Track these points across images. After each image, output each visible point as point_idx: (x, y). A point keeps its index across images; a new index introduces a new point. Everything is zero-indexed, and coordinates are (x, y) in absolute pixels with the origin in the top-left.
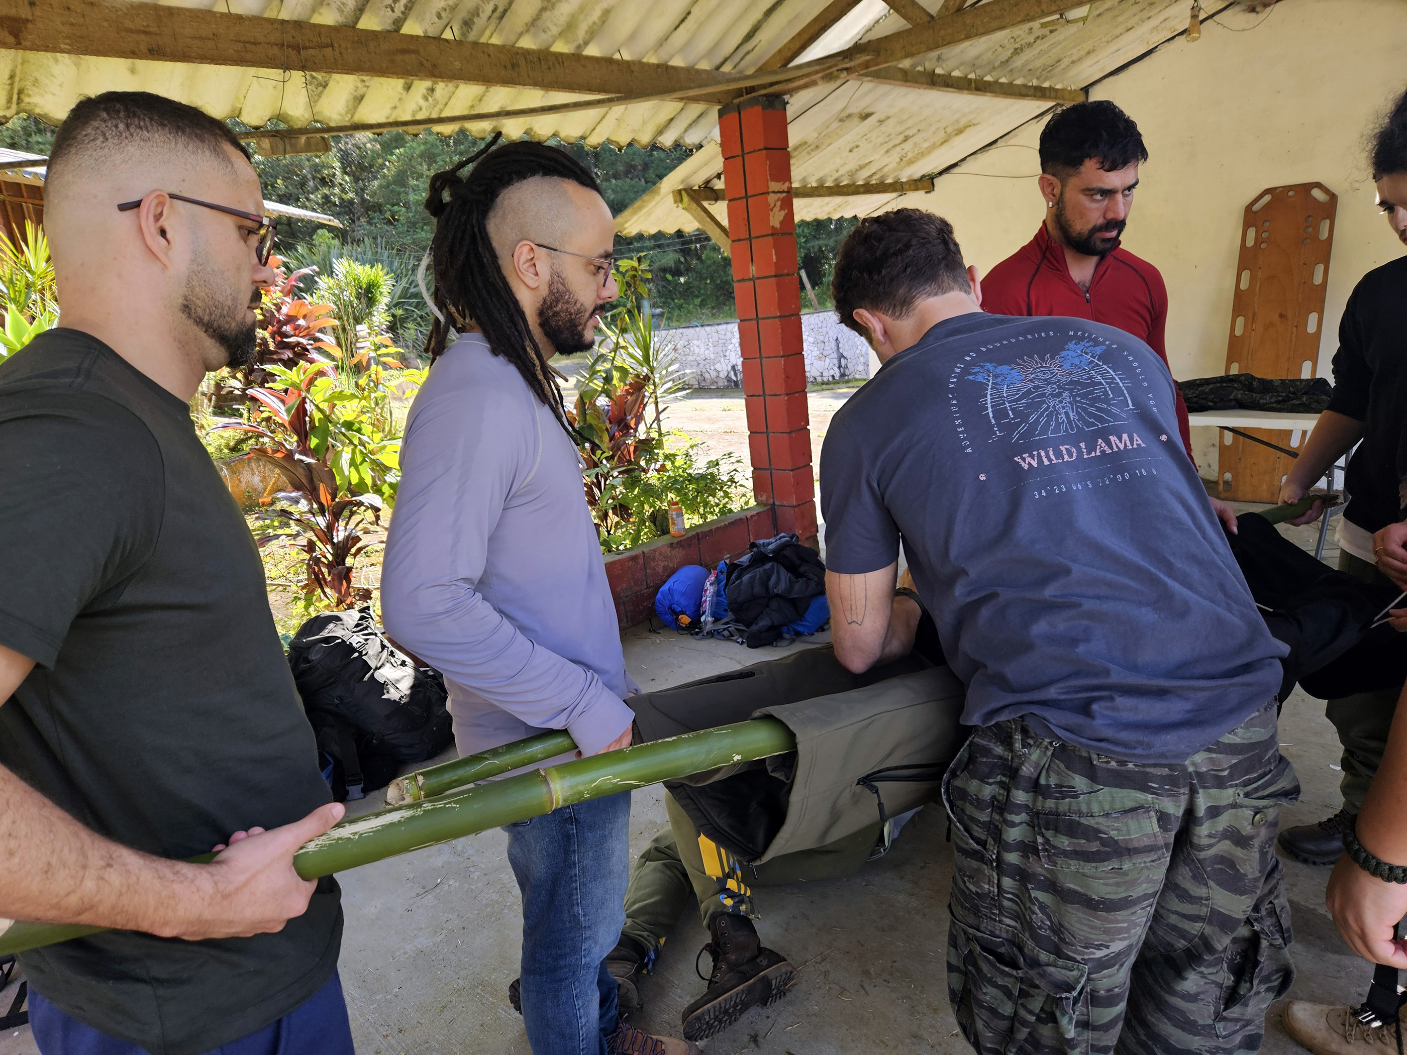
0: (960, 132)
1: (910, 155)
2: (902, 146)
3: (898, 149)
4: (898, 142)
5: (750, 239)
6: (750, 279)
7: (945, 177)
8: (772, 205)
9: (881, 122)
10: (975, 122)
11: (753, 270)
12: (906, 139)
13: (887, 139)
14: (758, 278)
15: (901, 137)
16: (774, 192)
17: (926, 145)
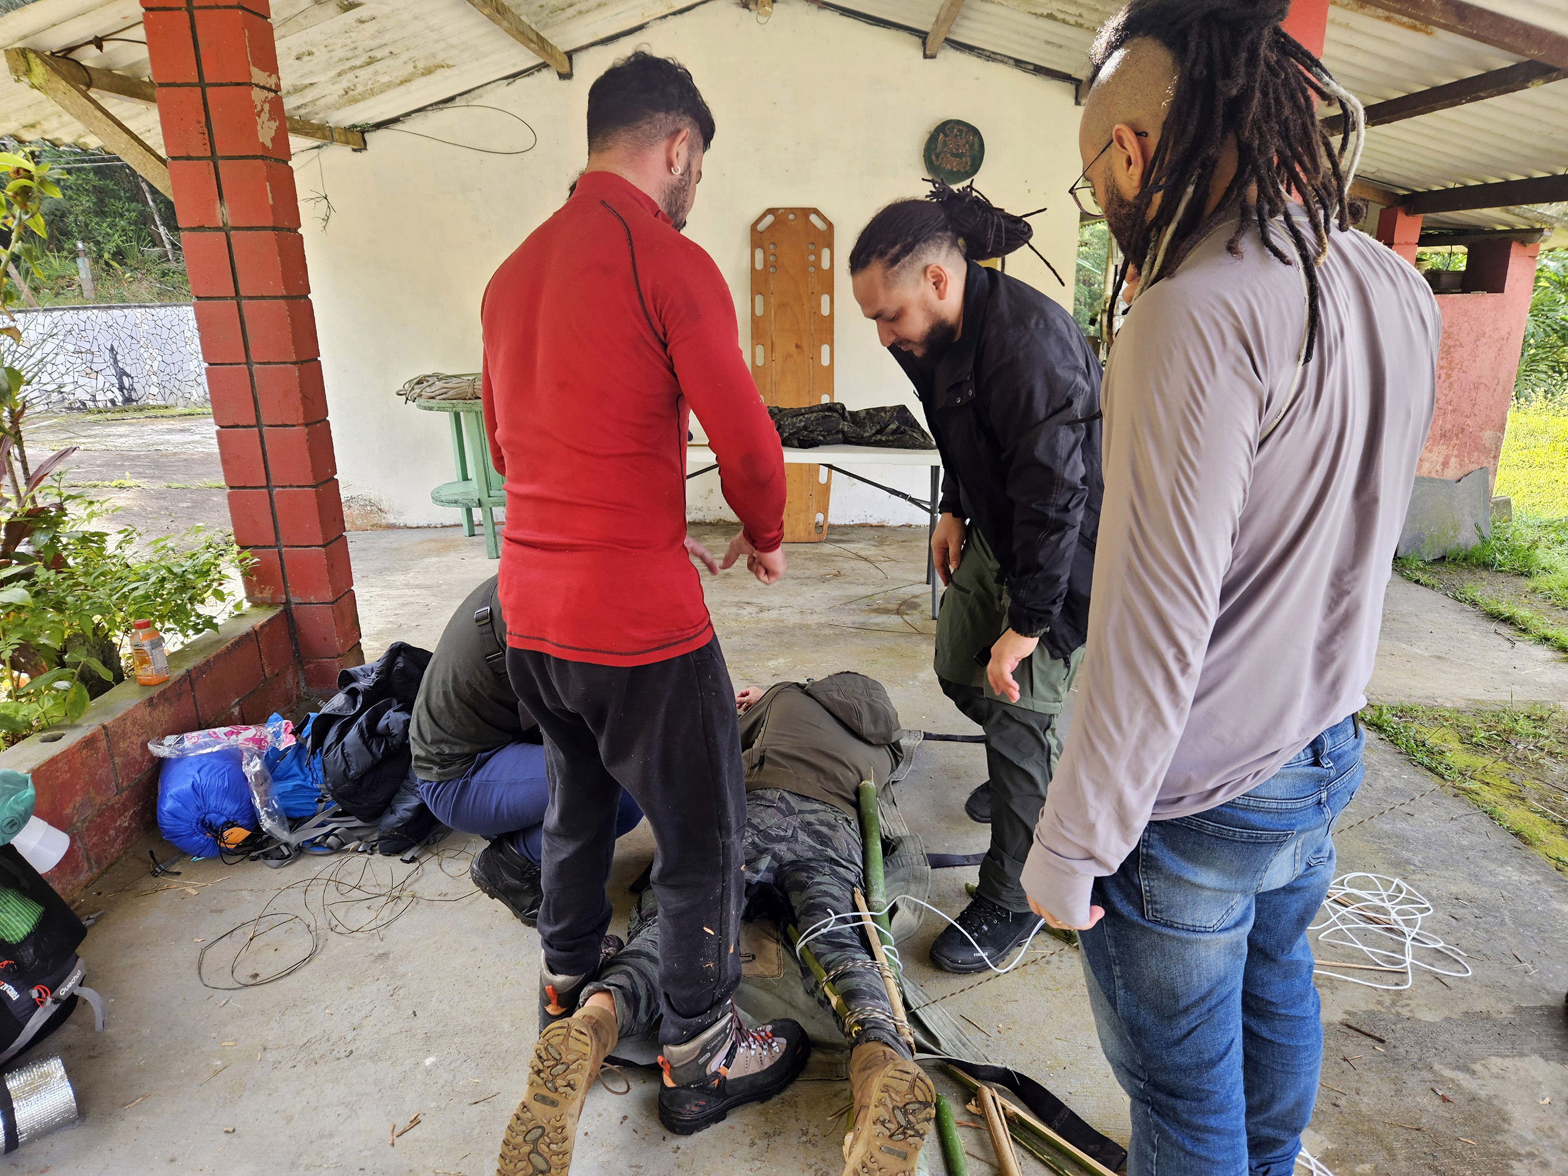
0: (428, 72)
1: (360, 89)
2: (358, 72)
3: (350, 76)
4: (358, 62)
5: (213, 158)
6: (218, 229)
7: (382, 133)
8: (259, 108)
9: (362, 22)
10: (450, 63)
11: (223, 214)
12: (371, 61)
13: (350, 54)
14: (235, 228)
15: (364, 58)
16: (257, 85)
17: (385, 79)
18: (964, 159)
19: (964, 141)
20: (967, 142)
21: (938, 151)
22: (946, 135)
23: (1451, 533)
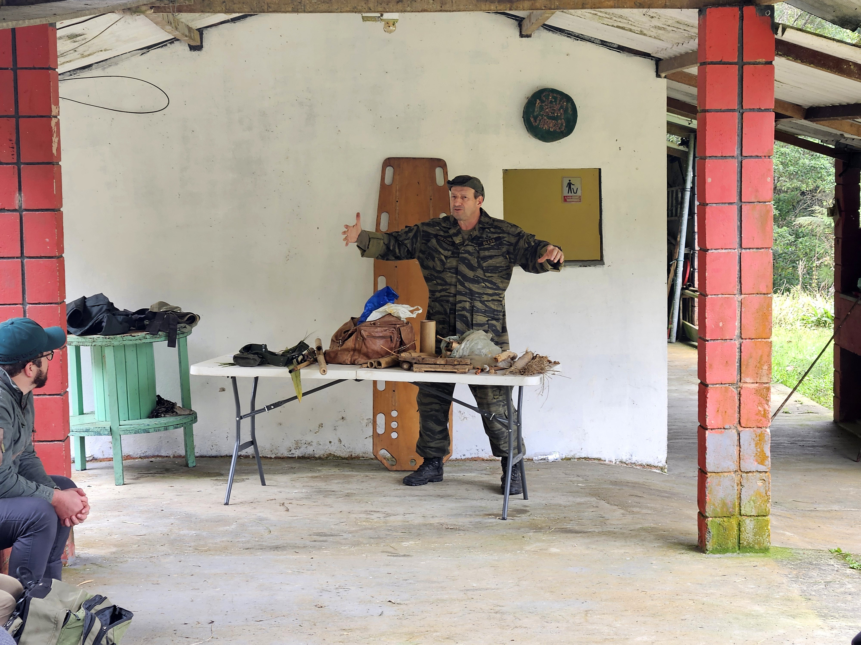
5: (18, 163)
11: (19, 200)
14: (26, 210)
16: (54, 116)
18: (559, 121)
19: (558, 106)
20: (562, 107)
21: (535, 114)
22: (542, 101)
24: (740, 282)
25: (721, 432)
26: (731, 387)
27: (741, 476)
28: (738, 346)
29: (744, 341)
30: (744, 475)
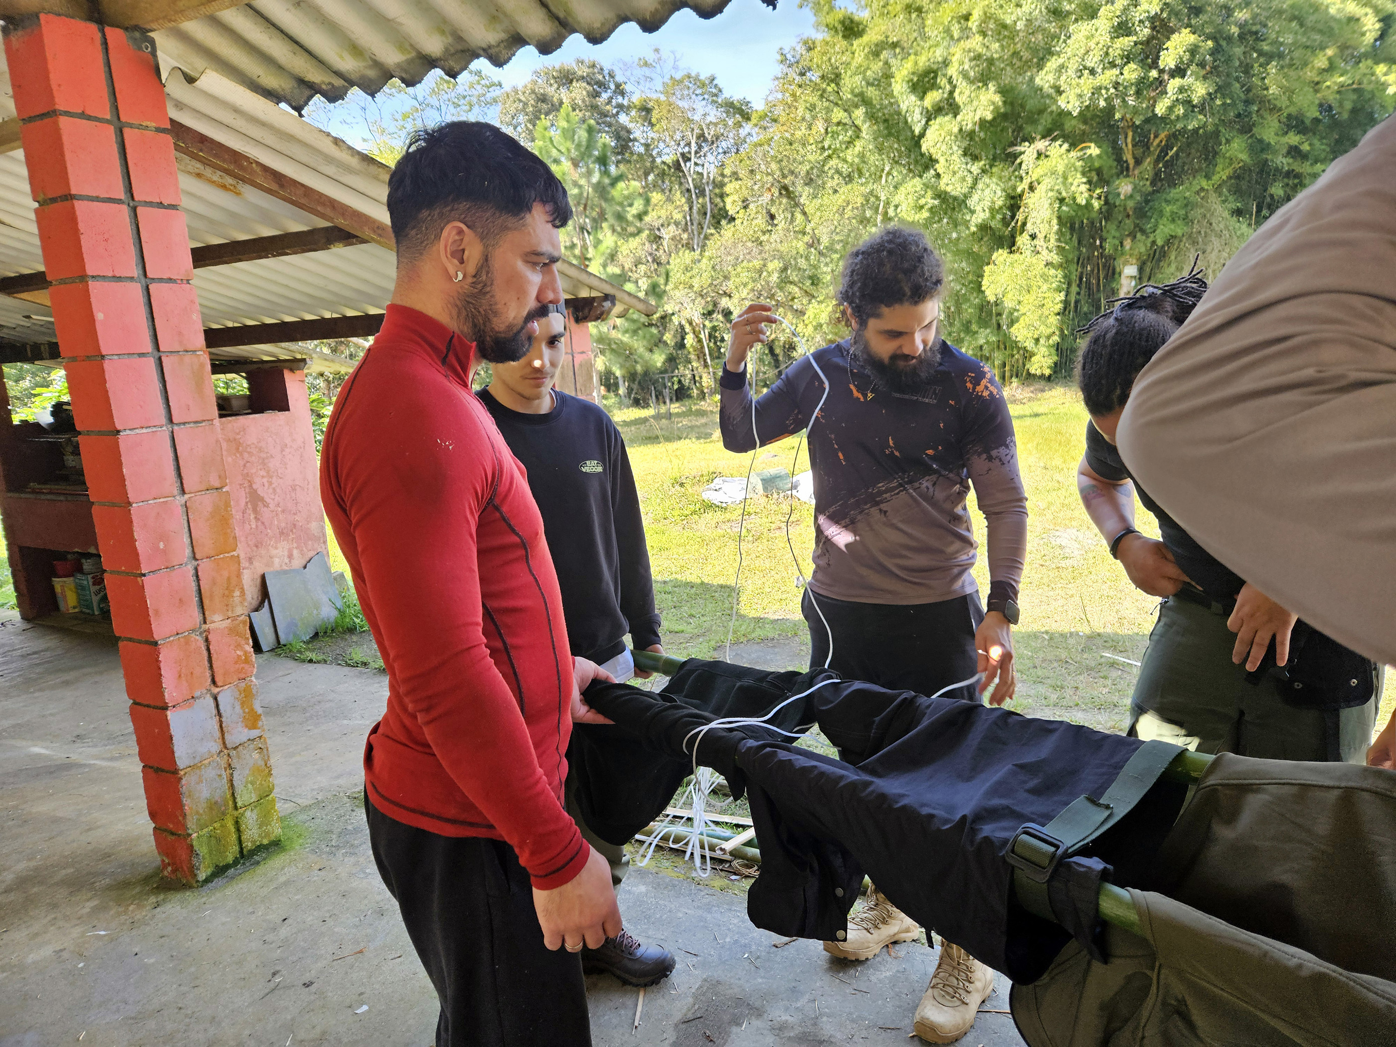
23: (315, 612)
24: (180, 476)
25: (190, 706)
26: (193, 635)
27: (229, 755)
28: (192, 572)
29: (199, 562)
30: (233, 753)
